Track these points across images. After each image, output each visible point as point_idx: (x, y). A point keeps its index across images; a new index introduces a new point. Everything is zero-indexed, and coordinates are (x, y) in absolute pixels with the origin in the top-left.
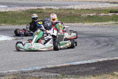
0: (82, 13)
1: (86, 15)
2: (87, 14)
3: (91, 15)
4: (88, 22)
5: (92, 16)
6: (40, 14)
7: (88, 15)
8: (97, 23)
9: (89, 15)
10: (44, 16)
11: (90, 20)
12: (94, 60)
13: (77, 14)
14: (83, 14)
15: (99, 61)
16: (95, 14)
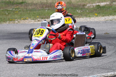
0: (87, 2)
1: (94, 5)
2: (95, 3)
3: (101, 5)
4: (97, 16)
5: (104, 7)
6: (21, 6)
7: (97, 4)
8: (111, 17)
9: (99, 5)
10: (27, 9)
11: (99, 13)
12: (99, 75)
13: (79, 3)
14: (89, 3)
15: (106, 75)
16: (108, 3)
